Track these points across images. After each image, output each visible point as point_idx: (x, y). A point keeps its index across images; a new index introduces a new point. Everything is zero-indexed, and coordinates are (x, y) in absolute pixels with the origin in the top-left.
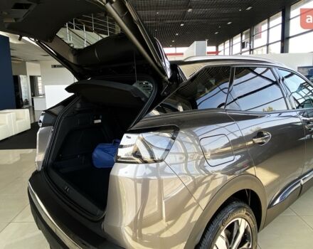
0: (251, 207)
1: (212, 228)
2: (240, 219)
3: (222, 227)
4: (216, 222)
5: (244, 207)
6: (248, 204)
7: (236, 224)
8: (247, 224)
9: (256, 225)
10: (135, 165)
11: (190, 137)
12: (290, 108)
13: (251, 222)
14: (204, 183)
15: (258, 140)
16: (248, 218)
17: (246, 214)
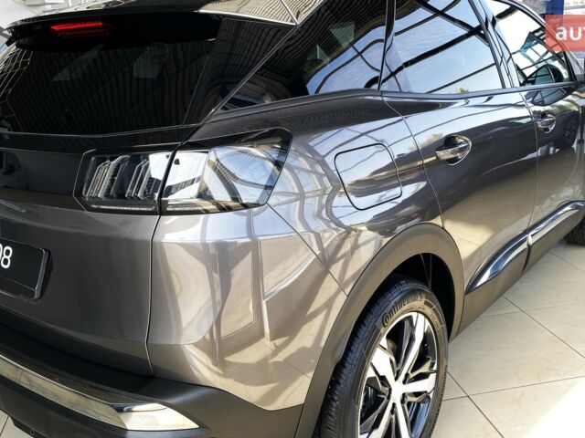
0: (435, 290)
1: (364, 333)
2: (414, 315)
3: (382, 330)
4: (369, 321)
5: (420, 291)
6: (427, 285)
7: (407, 323)
8: (428, 323)
9: (444, 325)
10: (202, 217)
11: (305, 157)
12: (508, 85)
13: (436, 321)
14: (339, 259)
15: (445, 154)
16: (428, 311)
17: (426, 303)
